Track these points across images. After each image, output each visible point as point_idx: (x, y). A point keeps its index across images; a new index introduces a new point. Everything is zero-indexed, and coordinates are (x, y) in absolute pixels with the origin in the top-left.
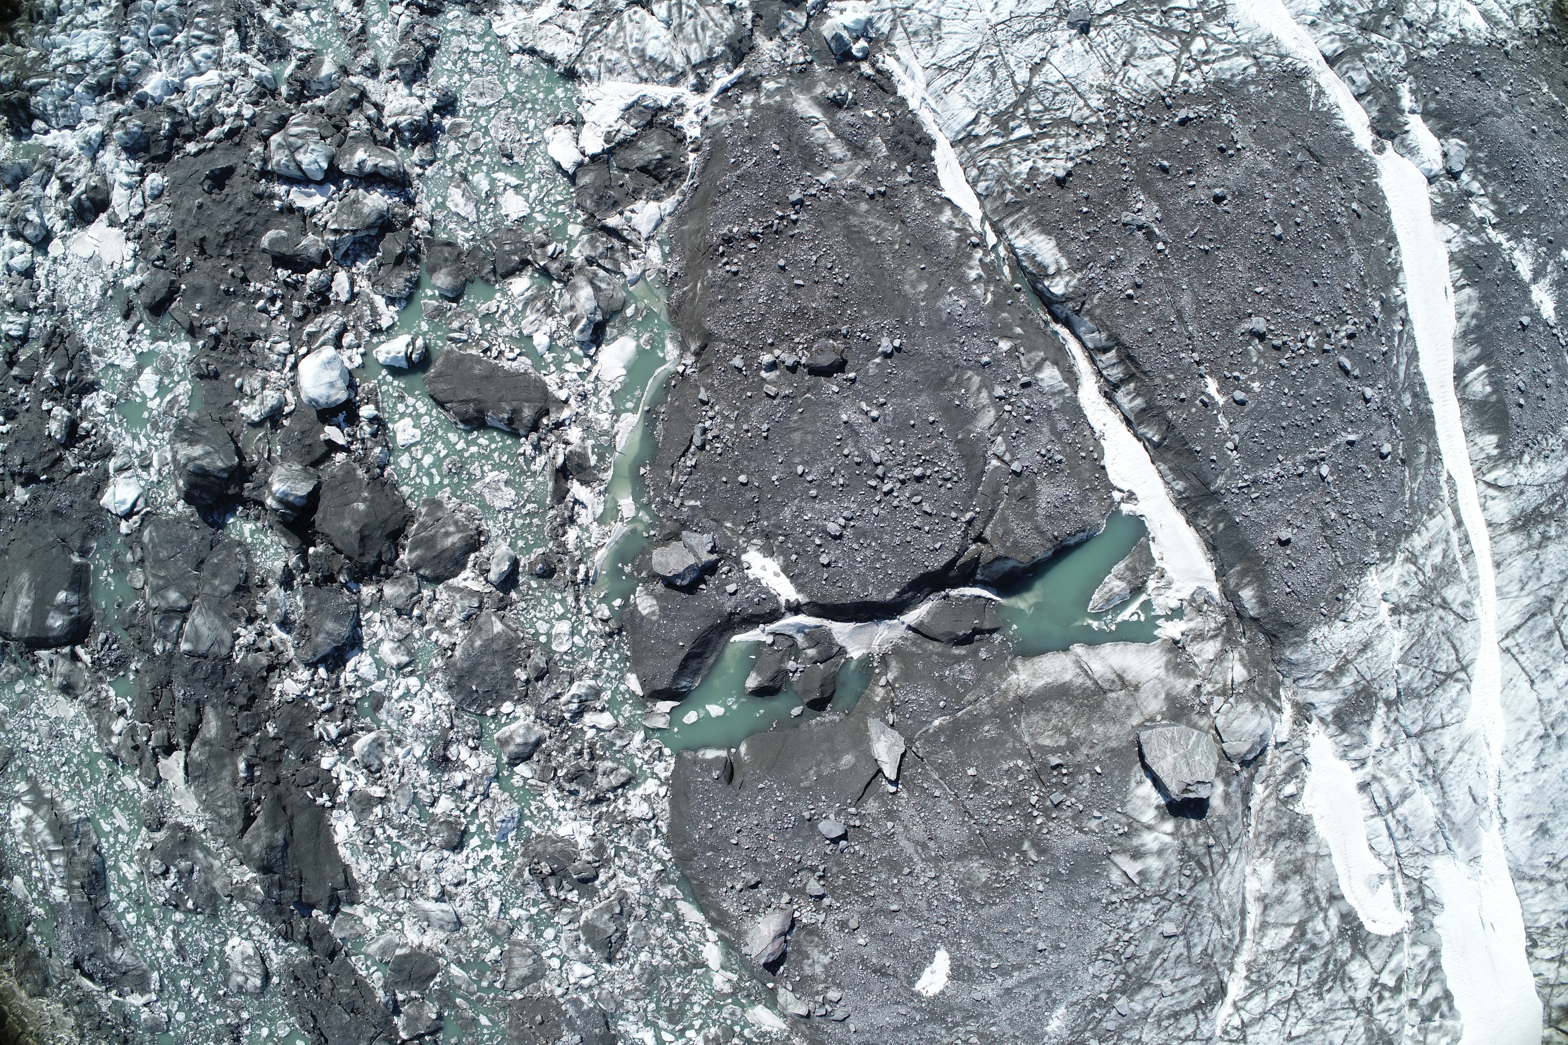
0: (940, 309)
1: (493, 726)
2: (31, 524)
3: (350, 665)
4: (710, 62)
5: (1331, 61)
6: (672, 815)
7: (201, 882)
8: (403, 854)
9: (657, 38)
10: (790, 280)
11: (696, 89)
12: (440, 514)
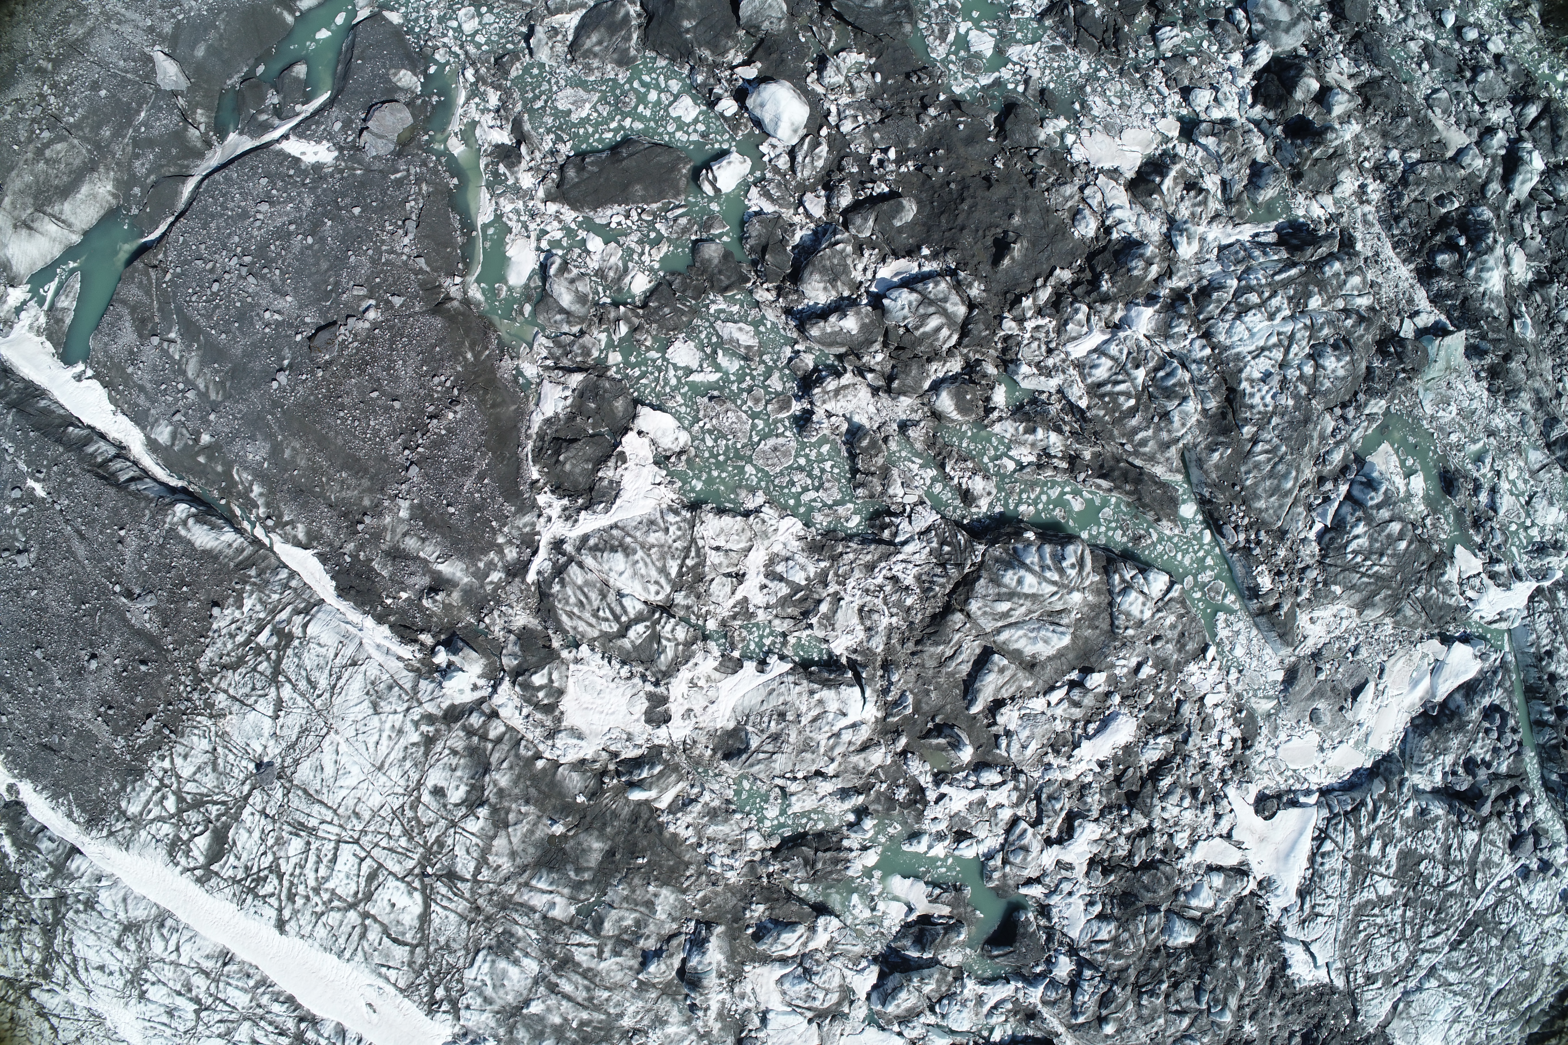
0: (264, 440)
4: (559, 571)
5: (74, 851)
9: (621, 574)
10: (383, 393)
11: (562, 542)
12: (615, 56)
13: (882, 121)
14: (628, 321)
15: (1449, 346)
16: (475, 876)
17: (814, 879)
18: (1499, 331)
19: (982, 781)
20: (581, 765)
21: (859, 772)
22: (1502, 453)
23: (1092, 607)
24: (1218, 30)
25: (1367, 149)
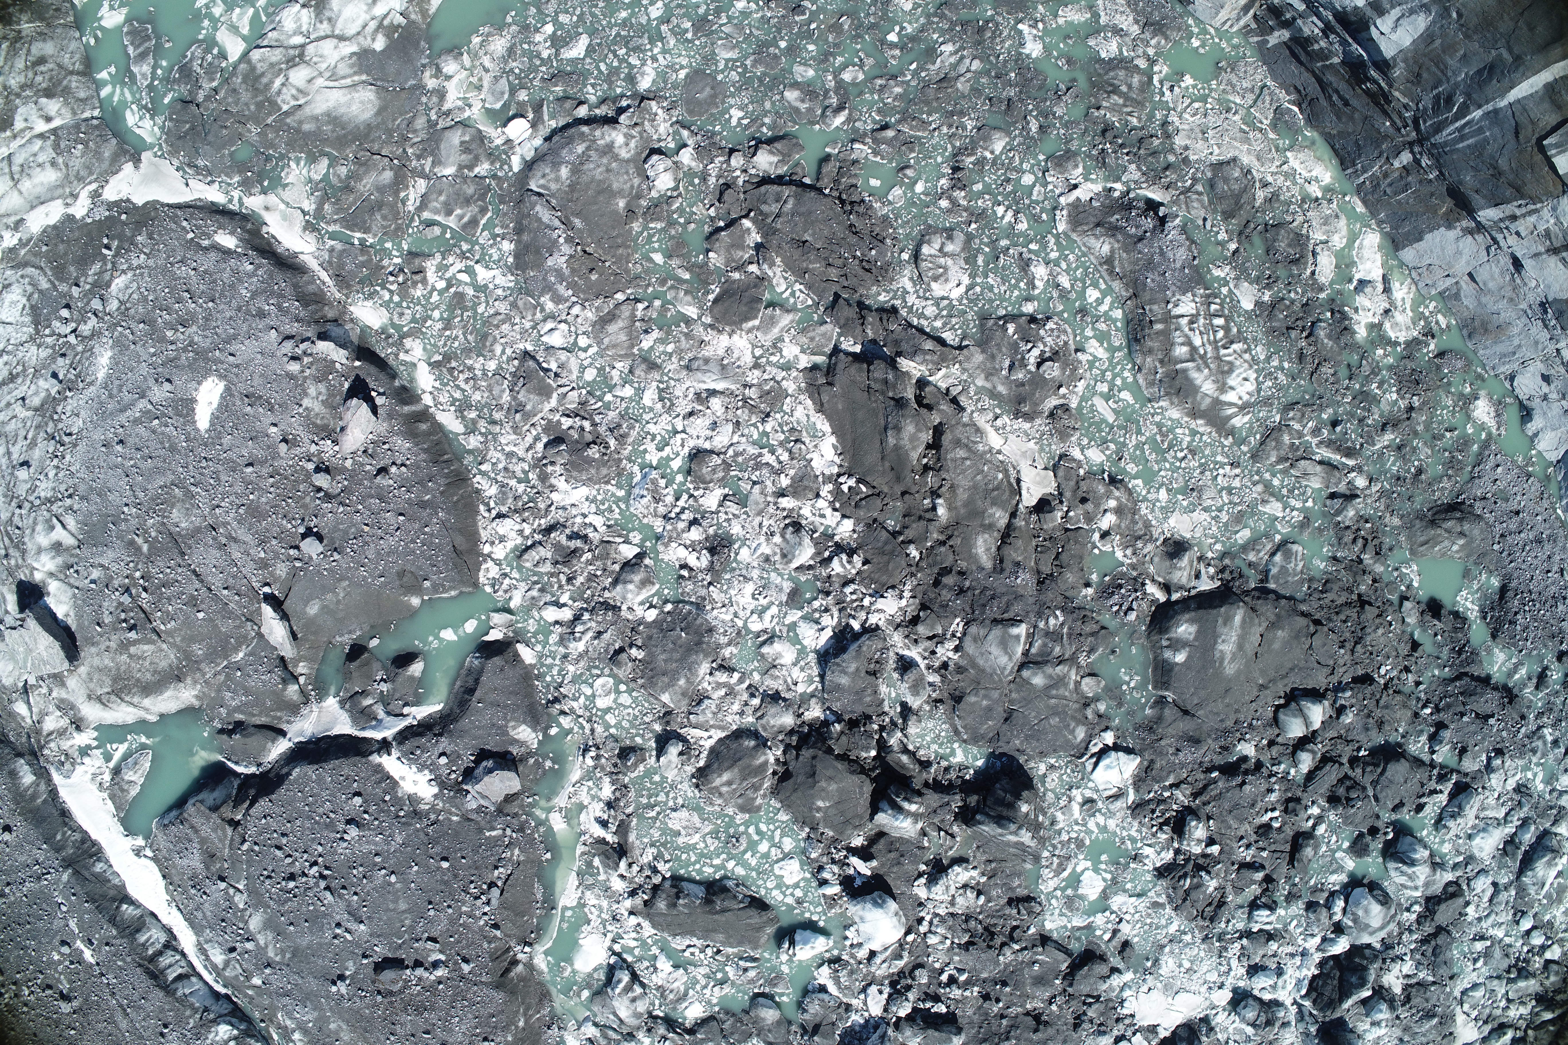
0: (314, 1010)
1: (666, 591)
2: (1229, 723)
3: (828, 633)
6: (475, 524)
7: (999, 357)
8: (756, 436)
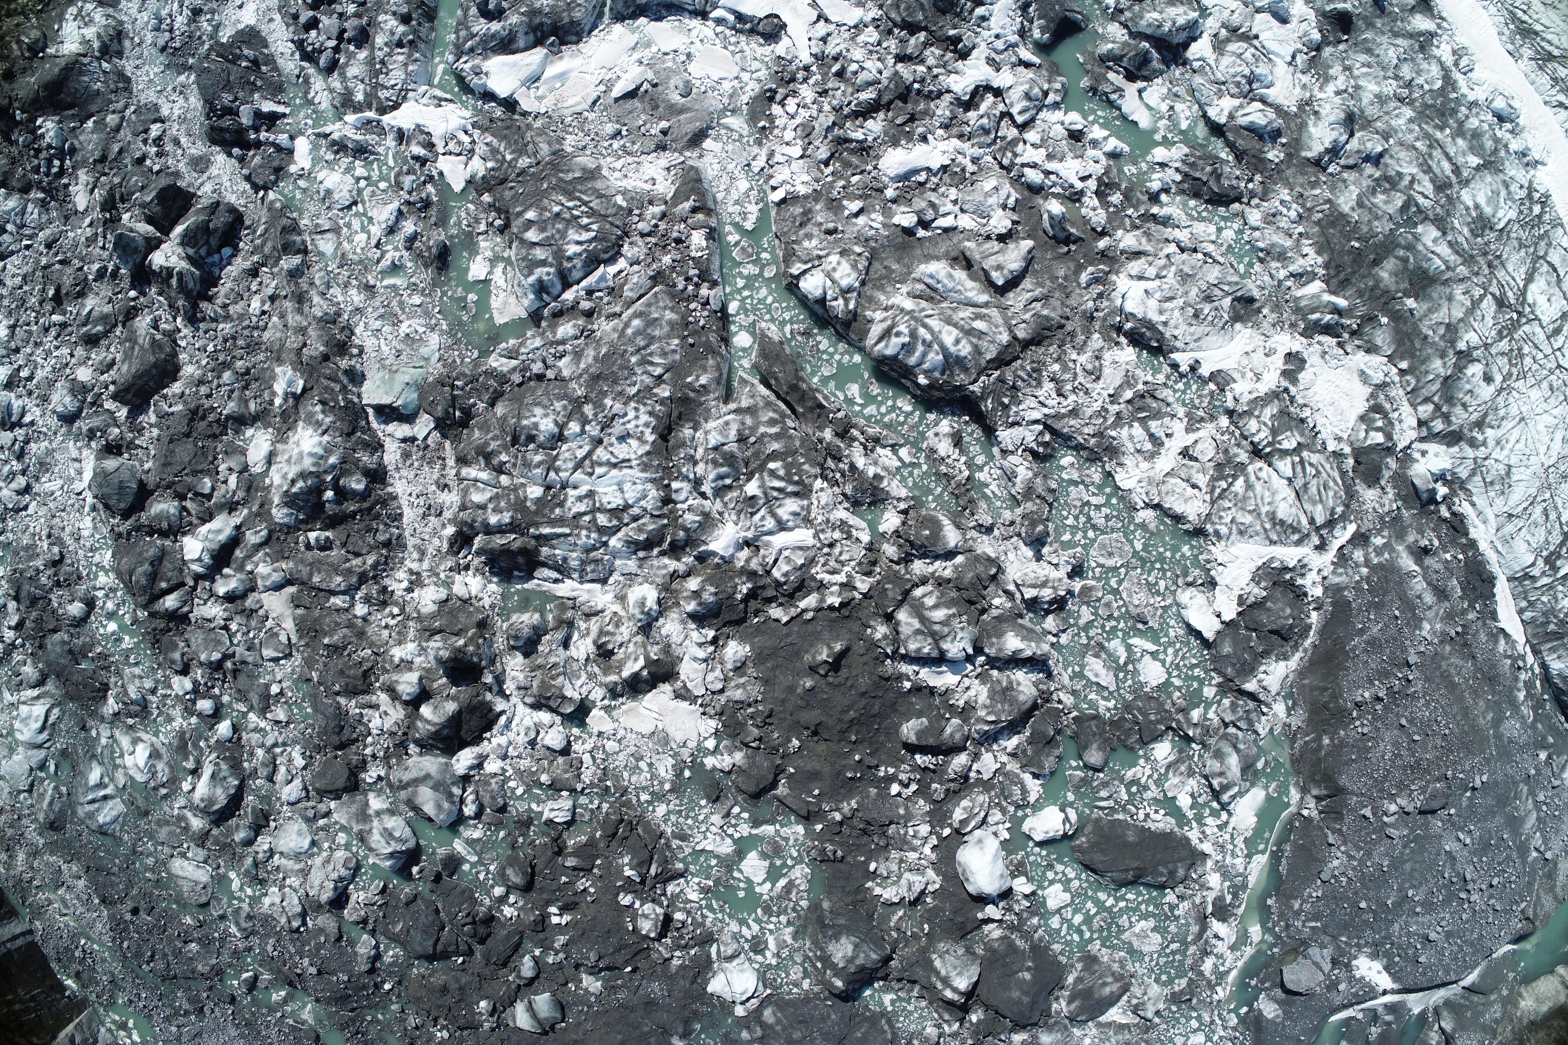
0: (1503, 736)
2: (614, 1013)
4: (1330, 524)
9: (1284, 499)
10: (1409, 736)
11: (1317, 548)
12: (1096, 967)
13: (891, 823)
14: (1188, 721)
15: (386, 393)
16: (1485, 295)
17: (1215, 160)
18: (326, 388)
19: (1042, 176)
20: (1371, 349)
21: (1148, 234)
22: (365, 265)
23: (881, 288)
24: (500, 801)
25: (386, 627)
